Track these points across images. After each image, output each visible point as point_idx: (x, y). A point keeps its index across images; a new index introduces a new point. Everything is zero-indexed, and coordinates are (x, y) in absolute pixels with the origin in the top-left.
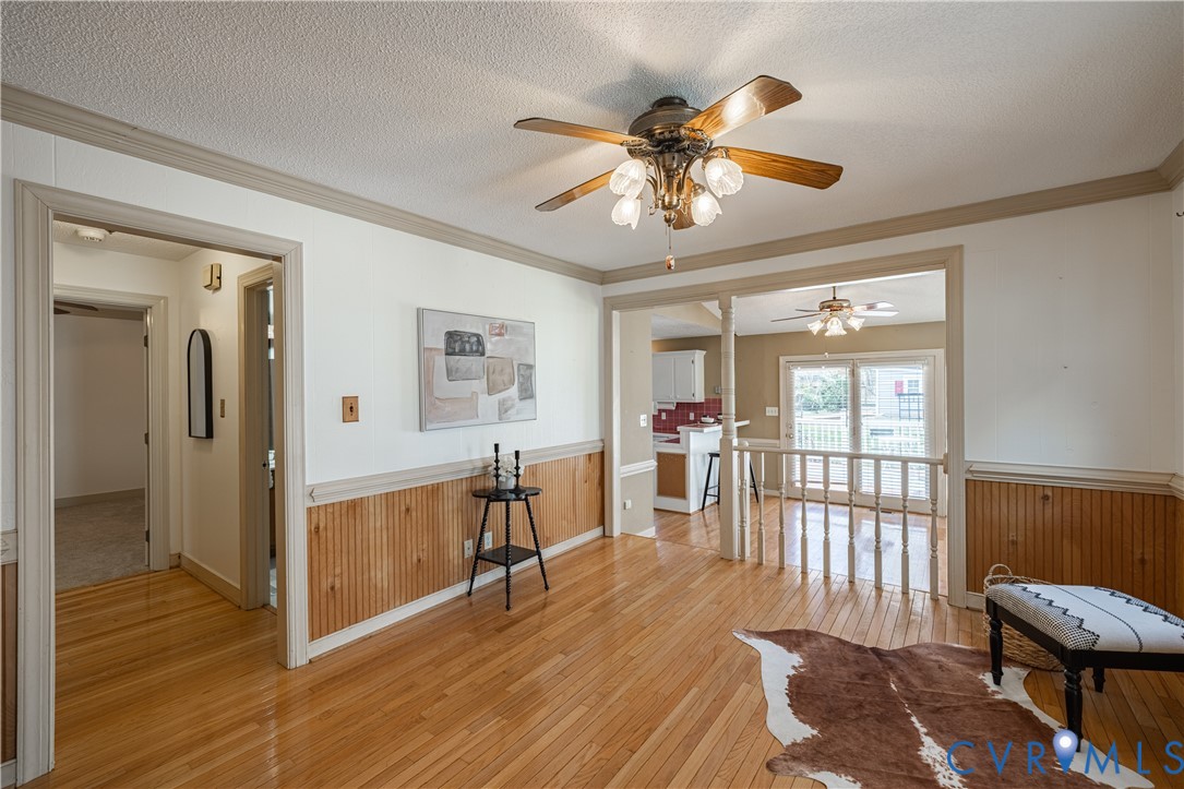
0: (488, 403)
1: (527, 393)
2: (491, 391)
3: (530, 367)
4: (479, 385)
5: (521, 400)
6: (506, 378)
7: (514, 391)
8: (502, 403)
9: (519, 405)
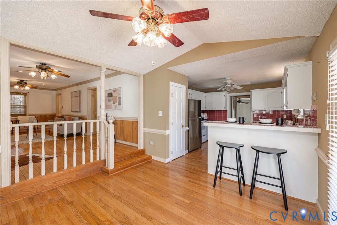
0: (113, 106)
1: (120, 104)
2: (114, 103)
3: (120, 98)
4: (112, 102)
5: (118, 105)
6: (116, 101)
7: (117, 103)
8: (115, 106)
9: (118, 106)
